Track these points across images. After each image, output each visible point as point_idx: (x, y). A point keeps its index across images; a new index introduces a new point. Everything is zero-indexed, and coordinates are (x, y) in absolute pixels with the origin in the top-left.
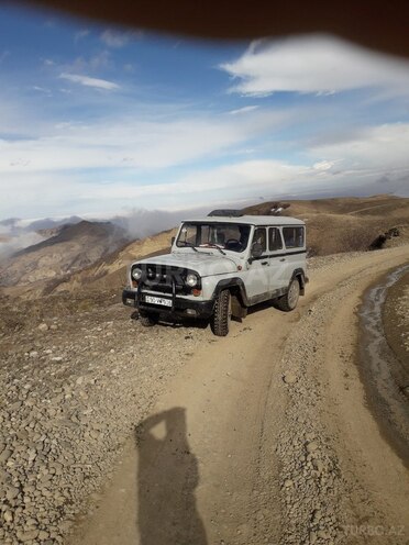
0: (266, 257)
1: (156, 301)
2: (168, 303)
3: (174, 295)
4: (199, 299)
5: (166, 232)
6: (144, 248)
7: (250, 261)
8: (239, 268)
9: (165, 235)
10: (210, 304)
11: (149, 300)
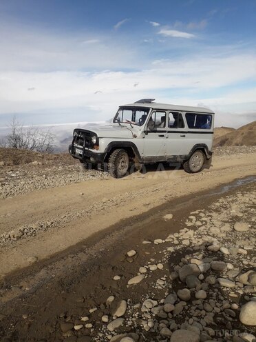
0: (165, 132)
3: (84, 148)
4: (98, 152)
7: (146, 133)
8: (135, 136)
11: (77, 151)
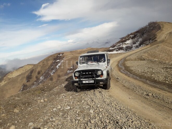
1: (87, 82)
2: (92, 82)
3: (95, 78)
4: (102, 78)
5: (21, 67)
6: (14, 74)
9: (21, 68)
10: (107, 79)
11: (84, 82)
